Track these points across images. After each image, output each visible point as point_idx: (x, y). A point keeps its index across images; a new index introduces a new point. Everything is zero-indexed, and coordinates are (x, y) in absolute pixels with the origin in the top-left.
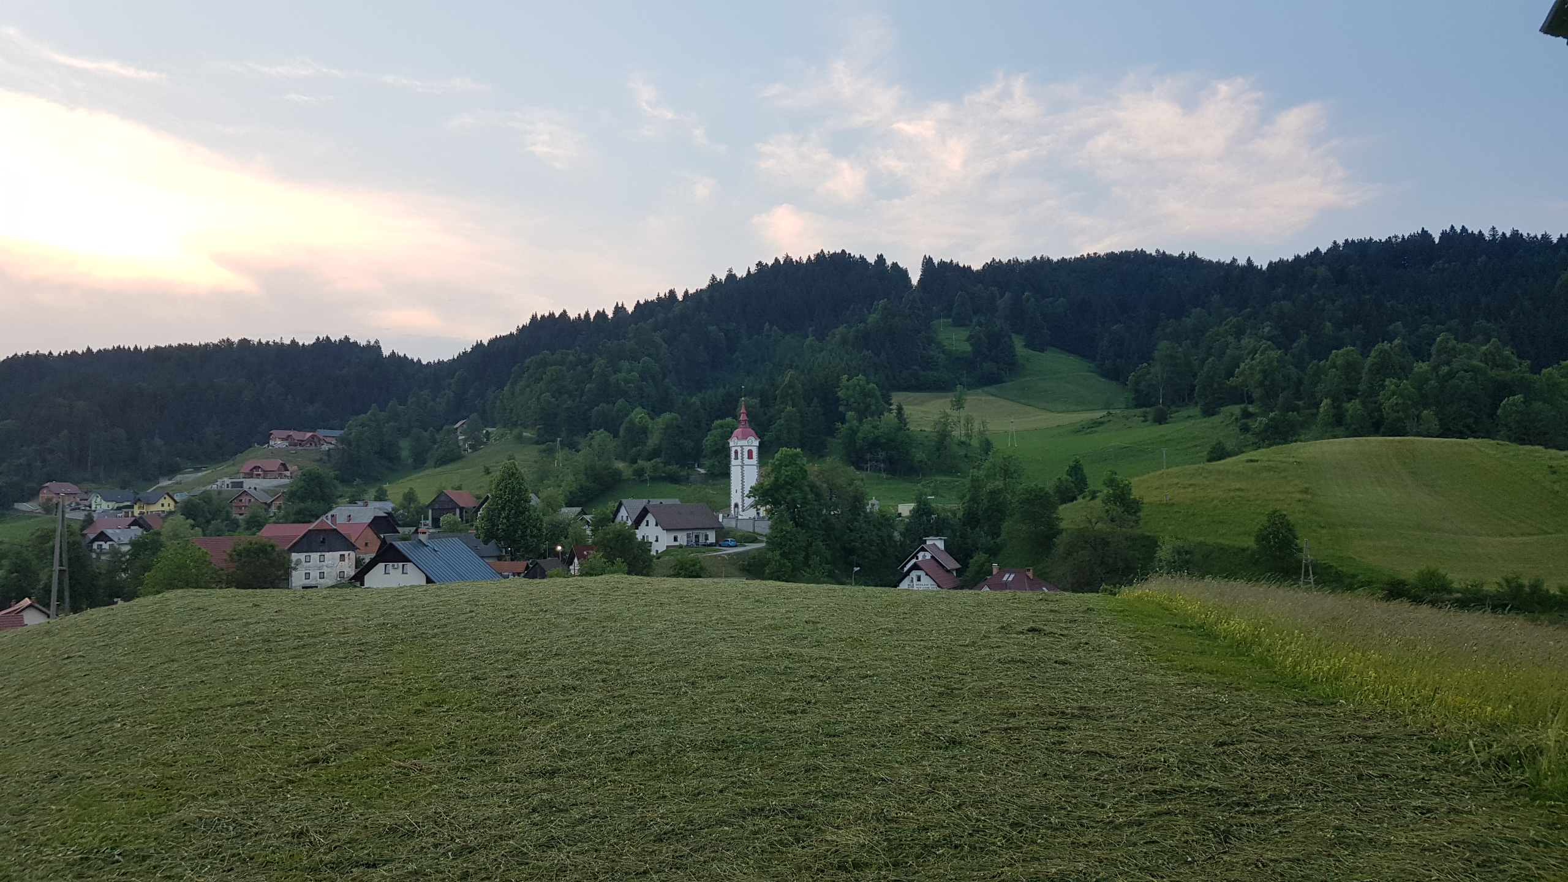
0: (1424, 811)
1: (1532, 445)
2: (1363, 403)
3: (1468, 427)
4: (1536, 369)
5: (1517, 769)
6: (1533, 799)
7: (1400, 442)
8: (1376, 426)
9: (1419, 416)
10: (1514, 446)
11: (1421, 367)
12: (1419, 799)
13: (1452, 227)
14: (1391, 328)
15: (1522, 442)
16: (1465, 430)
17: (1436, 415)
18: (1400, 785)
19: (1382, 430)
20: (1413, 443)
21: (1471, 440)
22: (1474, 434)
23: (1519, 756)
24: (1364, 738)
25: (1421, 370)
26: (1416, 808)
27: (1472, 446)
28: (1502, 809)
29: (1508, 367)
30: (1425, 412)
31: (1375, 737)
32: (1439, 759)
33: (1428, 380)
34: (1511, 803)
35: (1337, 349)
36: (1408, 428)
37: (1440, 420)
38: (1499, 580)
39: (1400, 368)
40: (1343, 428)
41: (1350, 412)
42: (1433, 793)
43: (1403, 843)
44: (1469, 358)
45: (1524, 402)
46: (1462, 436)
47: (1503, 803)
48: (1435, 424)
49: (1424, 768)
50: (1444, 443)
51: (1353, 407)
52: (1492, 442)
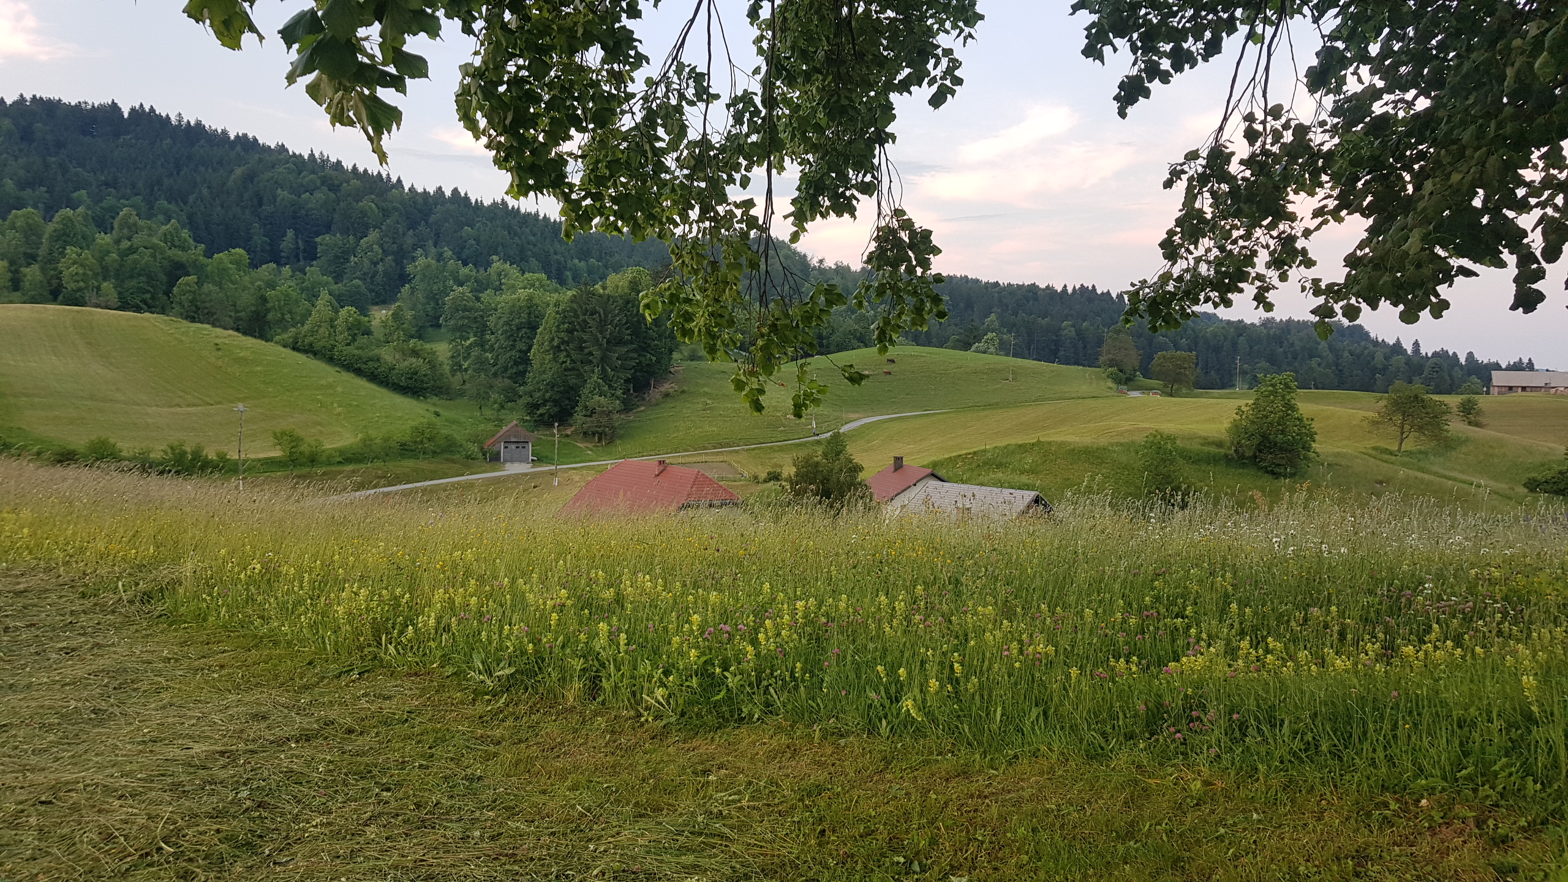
0: (69, 651)
1: (202, 323)
2: (42, 269)
3: (144, 302)
4: (209, 254)
5: (159, 601)
6: (170, 625)
7: (78, 312)
8: (55, 293)
9: (98, 288)
10: (186, 324)
11: (104, 239)
12: (64, 641)
13: (141, 105)
14: (75, 195)
15: (193, 320)
16: (142, 305)
17: (115, 288)
18: (47, 632)
19: (60, 298)
20: (90, 313)
21: (147, 315)
22: (151, 309)
23: (161, 590)
24: (15, 593)
25: (103, 242)
26: (61, 649)
27: (147, 320)
28: (143, 637)
29: (184, 249)
30: (105, 284)
31: (25, 591)
32: (88, 604)
33: (109, 252)
34: (148, 632)
35: (18, 209)
36: (87, 298)
37: (120, 293)
38: (164, 447)
39: (82, 237)
40: (18, 294)
41: (29, 277)
42: (79, 634)
43: (46, 683)
44: (150, 235)
45: (196, 283)
46: (138, 309)
47: (144, 632)
48: (113, 297)
49: (72, 613)
50: (120, 315)
51: (32, 273)
52: (167, 318)
